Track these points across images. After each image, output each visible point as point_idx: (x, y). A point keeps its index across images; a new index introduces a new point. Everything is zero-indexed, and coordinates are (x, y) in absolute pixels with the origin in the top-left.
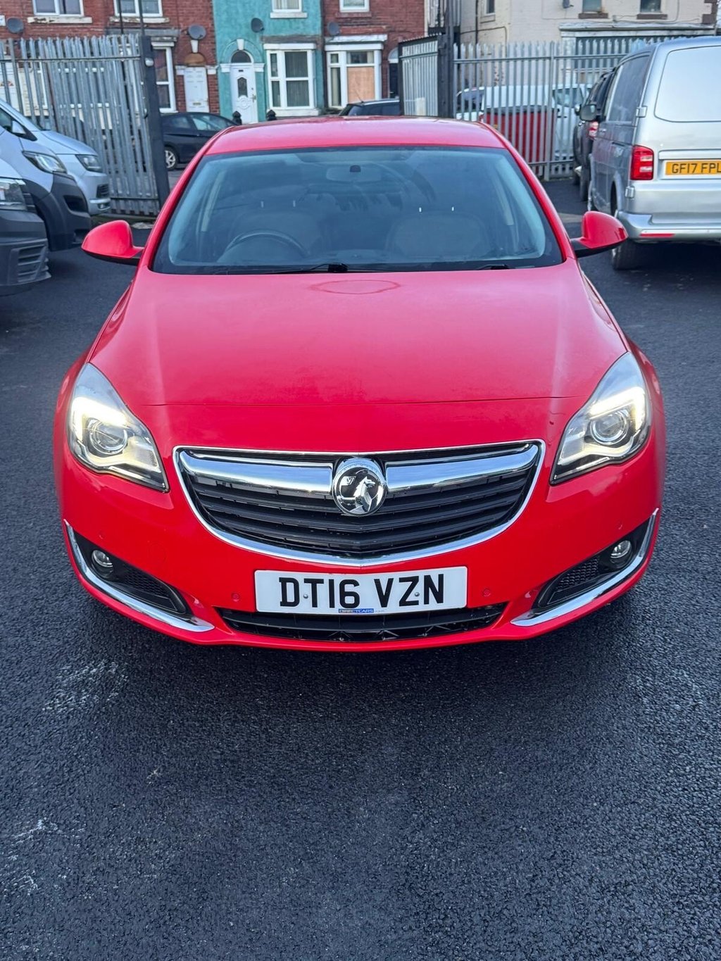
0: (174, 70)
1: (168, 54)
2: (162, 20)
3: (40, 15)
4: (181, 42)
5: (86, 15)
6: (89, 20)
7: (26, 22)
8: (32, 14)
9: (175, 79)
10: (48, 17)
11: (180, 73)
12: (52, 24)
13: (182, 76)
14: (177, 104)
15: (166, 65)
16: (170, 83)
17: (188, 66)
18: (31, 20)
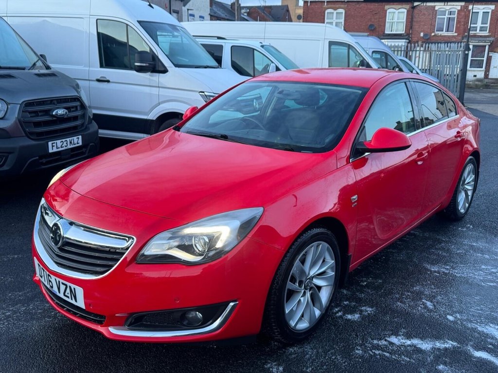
0: (488, 54)
1: (487, 48)
2: (488, 34)
3: (437, 33)
4: (494, 43)
5: (455, 32)
6: (456, 34)
7: (431, 35)
8: (434, 32)
9: (487, 57)
10: (440, 33)
11: (490, 55)
12: (441, 36)
13: (491, 56)
14: (486, 67)
15: (485, 51)
16: (485, 59)
17: (495, 52)
18: (433, 34)
